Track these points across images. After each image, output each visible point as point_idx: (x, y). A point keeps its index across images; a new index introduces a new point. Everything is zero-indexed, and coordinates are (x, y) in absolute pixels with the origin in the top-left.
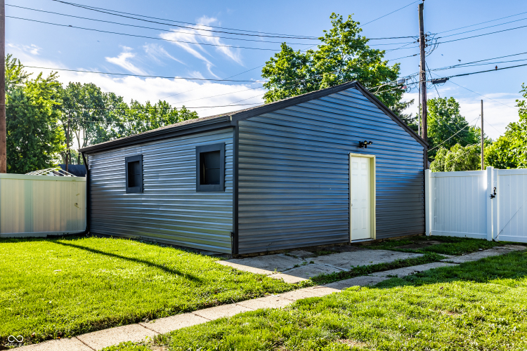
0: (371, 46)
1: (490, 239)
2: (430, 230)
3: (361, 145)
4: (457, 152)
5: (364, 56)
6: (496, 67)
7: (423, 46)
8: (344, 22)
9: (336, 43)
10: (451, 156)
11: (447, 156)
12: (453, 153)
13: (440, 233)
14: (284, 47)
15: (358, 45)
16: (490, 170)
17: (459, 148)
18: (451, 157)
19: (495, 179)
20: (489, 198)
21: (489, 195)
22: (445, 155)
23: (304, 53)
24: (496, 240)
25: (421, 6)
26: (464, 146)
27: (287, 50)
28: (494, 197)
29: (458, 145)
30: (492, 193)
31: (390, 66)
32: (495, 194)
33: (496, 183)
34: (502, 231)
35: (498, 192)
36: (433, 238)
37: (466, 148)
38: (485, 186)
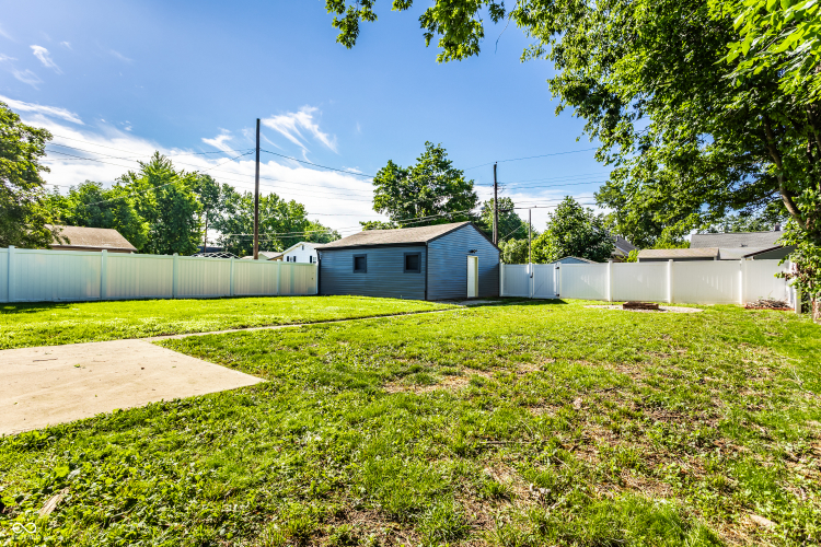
0: (454, 166)
2: (502, 294)
3: (472, 251)
4: (513, 244)
5: (448, 173)
7: (496, 189)
8: (435, 148)
9: (429, 164)
11: (506, 247)
13: (507, 295)
14: (390, 162)
15: (444, 166)
17: (514, 242)
18: (509, 248)
19: (533, 269)
20: (529, 278)
23: (404, 168)
24: (533, 298)
25: (495, 166)
26: (518, 240)
27: (393, 167)
28: (532, 277)
29: (513, 239)
30: (531, 275)
31: (467, 181)
33: (533, 271)
34: (535, 293)
35: (533, 275)
36: (503, 297)
38: (528, 272)
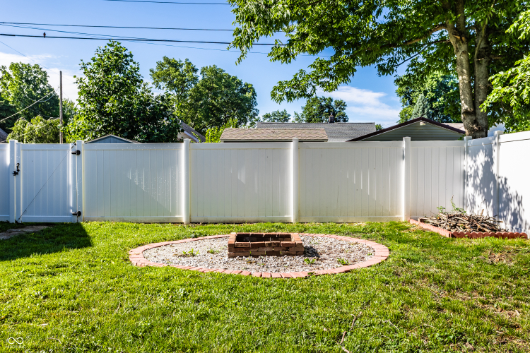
1: (12, 221)
4: (38, 124)
6: (45, 34)
10: (31, 128)
12: (34, 126)
16: (12, 144)
17: (41, 120)
19: (19, 154)
20: (12, 175)
21: (12, 172)
22: (24, 127)
24: (20, 222)
26: (47, 119)
28: (17, 173)
29: (39, 117)
30: (15, 169)
32: (18, 170)
33: (20, 159)
34: (25, 211)
35: (21, 169)
37: (49, 121)
38: (8, 162)
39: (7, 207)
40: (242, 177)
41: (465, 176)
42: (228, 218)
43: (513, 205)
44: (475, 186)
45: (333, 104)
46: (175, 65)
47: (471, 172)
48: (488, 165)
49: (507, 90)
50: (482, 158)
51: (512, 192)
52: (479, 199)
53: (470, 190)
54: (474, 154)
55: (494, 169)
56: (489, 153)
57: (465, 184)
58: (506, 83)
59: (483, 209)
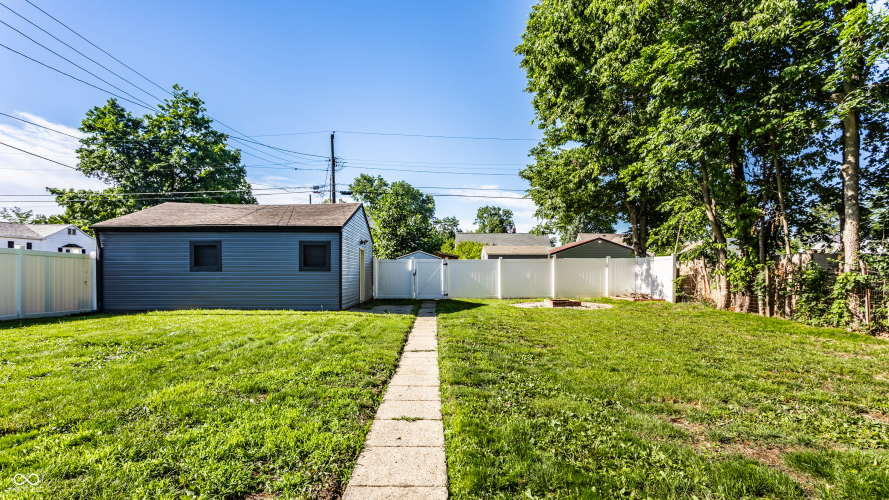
1: (413, 298)
2: (377, 295)
3: (362, 242)
5: (207, 135)
8: (188, 97)
14: (113, 103)
20: (412, 275)
23: (136, 115)
24: (417, 299)
25: (332, 136)
28: (415, 275)
30: (414, 272)
33: (416, 267)
34: (419, 293)
35: (417, 272)
38: (410, 269)
39: (411, 293)
40: (528, 275)
41: (636, 275)
42: (521, 296)
43: (660, 287)
44: (642, 280)
45: (501, 212)
46: (370, 181)
47: (639, 273)
48: (648, 270)
49: (656, 237)
50: (645, 267)
51: (659, 282)
52: (644, 286)
53: (639, 282)
54: (641, 265)
55: (651, 272)
56: (649, 264)
57: (636, 279)
58: (656, 234)
59: (646, 290)
